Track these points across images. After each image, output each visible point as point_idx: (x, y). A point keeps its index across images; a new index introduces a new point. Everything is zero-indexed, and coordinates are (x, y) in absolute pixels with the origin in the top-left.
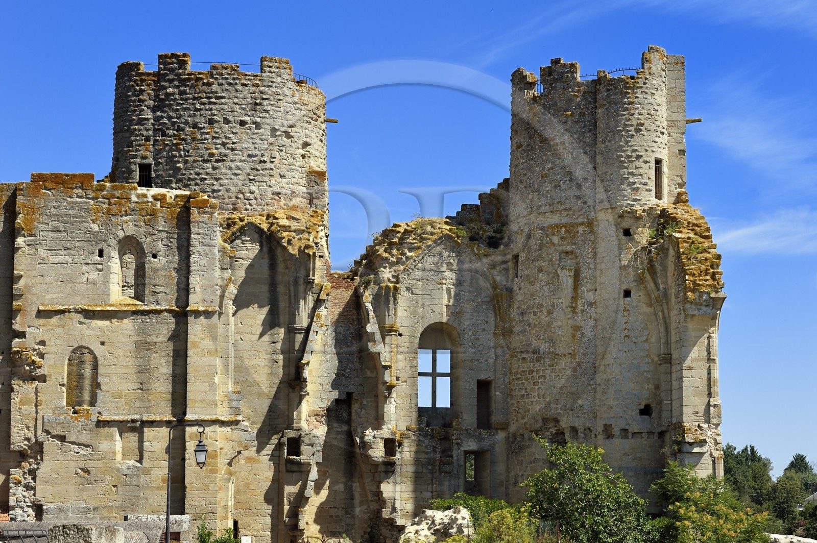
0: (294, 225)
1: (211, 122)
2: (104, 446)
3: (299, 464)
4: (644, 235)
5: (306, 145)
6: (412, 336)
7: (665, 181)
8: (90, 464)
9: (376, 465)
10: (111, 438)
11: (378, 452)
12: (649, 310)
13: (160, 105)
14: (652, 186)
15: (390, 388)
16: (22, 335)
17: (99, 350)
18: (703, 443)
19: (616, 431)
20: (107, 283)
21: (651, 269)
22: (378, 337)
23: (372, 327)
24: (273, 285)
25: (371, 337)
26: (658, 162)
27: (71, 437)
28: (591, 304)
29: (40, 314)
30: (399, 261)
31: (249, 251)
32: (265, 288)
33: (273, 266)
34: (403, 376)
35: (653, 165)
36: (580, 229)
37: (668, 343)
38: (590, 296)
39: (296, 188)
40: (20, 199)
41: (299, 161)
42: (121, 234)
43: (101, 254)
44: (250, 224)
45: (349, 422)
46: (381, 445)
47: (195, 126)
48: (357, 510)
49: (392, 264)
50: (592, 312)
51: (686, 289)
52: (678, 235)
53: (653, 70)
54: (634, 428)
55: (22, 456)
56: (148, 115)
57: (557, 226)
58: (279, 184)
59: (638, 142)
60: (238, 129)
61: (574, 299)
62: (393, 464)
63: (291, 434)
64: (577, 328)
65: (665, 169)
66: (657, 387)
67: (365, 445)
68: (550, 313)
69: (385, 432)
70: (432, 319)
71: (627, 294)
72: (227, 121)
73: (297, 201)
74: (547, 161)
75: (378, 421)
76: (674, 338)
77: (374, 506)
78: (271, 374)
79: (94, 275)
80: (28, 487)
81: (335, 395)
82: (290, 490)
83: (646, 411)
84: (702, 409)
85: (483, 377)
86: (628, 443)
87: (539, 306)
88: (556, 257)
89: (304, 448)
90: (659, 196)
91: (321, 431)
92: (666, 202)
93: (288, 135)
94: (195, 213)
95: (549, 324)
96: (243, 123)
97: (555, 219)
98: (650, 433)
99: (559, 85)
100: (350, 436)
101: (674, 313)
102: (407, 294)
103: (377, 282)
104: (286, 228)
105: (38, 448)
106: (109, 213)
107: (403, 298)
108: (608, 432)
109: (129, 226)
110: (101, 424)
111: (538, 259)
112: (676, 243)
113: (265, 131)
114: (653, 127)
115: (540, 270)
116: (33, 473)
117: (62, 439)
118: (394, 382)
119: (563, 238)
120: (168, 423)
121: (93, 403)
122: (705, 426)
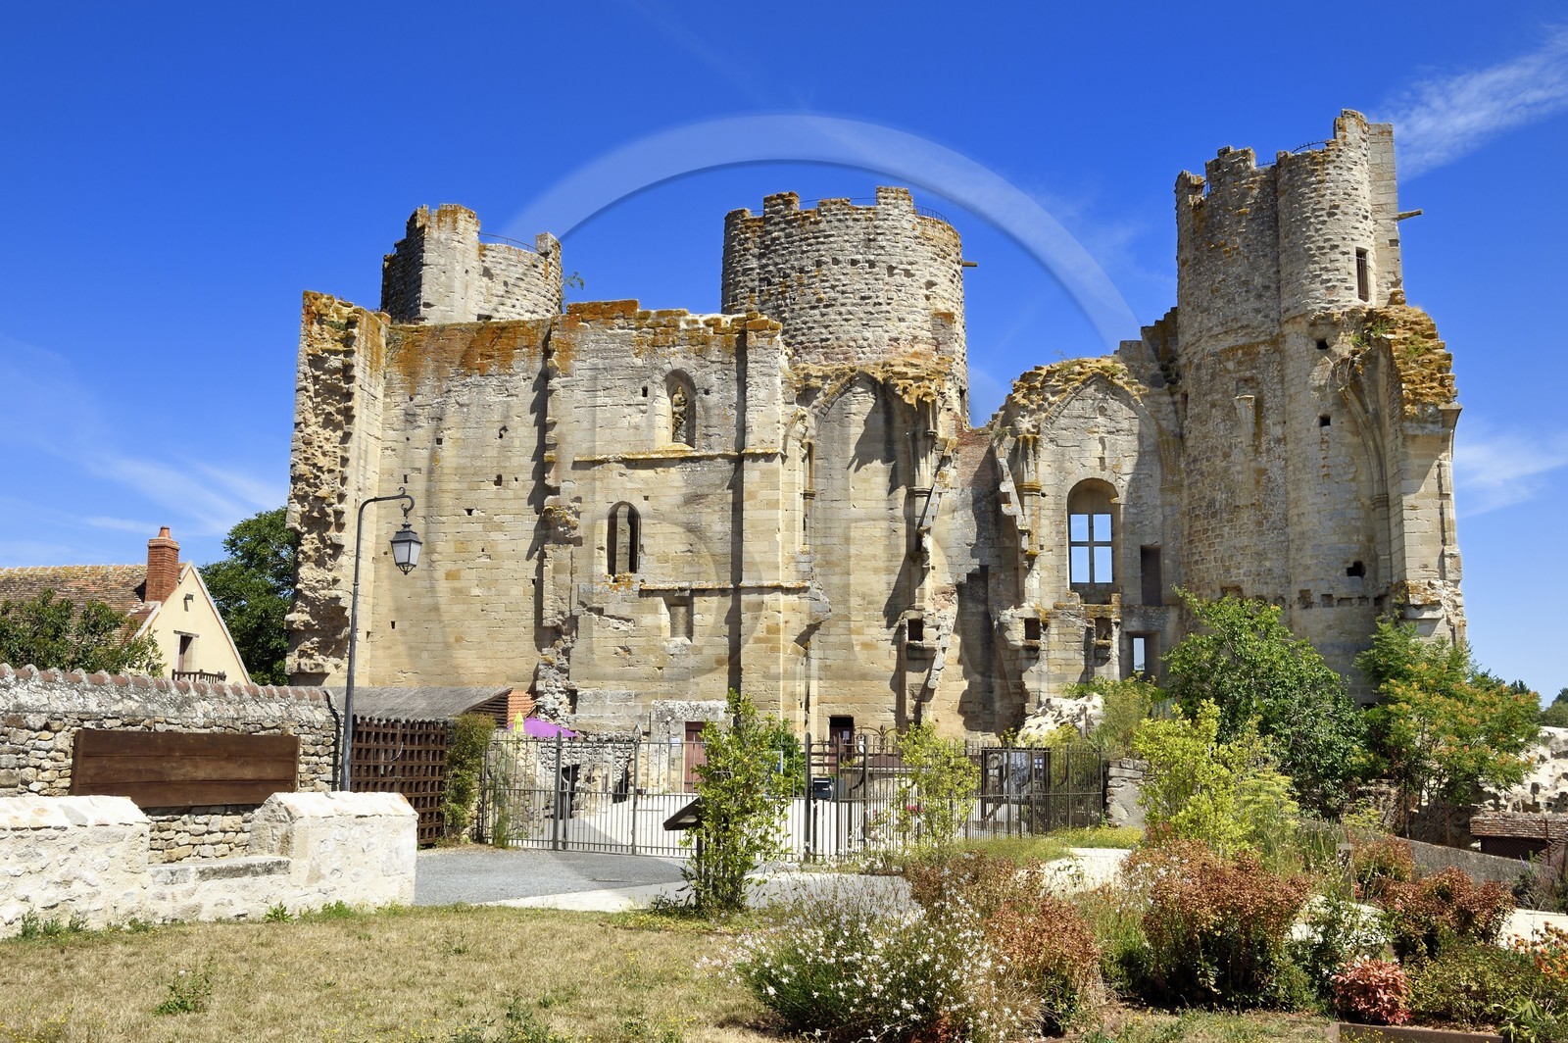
0: (911, 371)
1: (819, 264)
2: (647, 620)
3: (922, 650)
4: (1345, 345)
5: (930, 284)
6: (1057, 496)
7: (1372, 278)
8: (631, 642)
9: (1016, 650)
10: (655, 610)
11: (1017, 636)
12: (1356, 440)
13: (766, 251)
14: (1354, 282)
15: (1031, 558)
16: (555, 491)
17: (641, 507)
18: (1436, 605)
19: (1316, 598)
20: (651, 426)
21: (1356, 384)
22: (1014, 498)
23: (1007, 486)
24: (889, 442)
25: (1005, 498)
26: (1361, 254)
27: (610, 610)
28: (1278, 441)
29: (576, 465)
30: (1040, 408)
31: (862, 404)
32: (881, 446)
33: (889, 421)
34: (1048, 543)
35: (1354, 255)
36: (1262, 349)
37: (1383, 480)
38: (1277, 431)
39: (918, 332)
40: (555, 334)
41: (922, 303)
42: (668, 367)
43: (645, 393)
44: (861, 373)
45: (985, 601)
46: (1021, 626)
47: (802, 270)
48: (997, 705)
49: (1032, 412)
50: (1279, 450)
51: (1404, 401)
52: (1389, 336)
53: (1350, 138)
54: (1341, 591)
55: (557, 632)
56: (754, 263)
57: (1233, 349)
58: (895, 328)
59: (1332, 230)
60: (849, 269)
61: (1257, 436)
62: (1036, 649)
63: (913, 615)
64: (1262, 472)
65: (1371, 261)
66: (1371, 539)
67: (1003, 627)
68: (1226, 456)
69: (1027, 610)
70: (1080, 475)
71: (1325, 421)
72: (836, 262)
73: (919, 347)
74: (1218, 271)
75: (1018, 599)
76: (1390, 471)
77: (1017, 700)
78: (890, 547)
79: (637, 418)
80: (562, 670)
81: (971, 567)
82: (913, 678)
83: (1356, 570)
84: (1434, 561)
85: (1148, 542)
86: (1329, 614)
87: (1213, 449)
88: (1232, 386)
89: (927, 631)
90: (1364, 294)
91: (952, 610)
92: (1375, 302)
93: (908, 273)
94: (752, 336)
95: (1226, 470)
96: (854, 263)
97: (1229, 341)
98: (1363, 598)
99: (1228, 179)
100: (988, 617)
101: (1389, 440)
102: (1051, 447)
103: (1015, 433)
104: (903, 376)
105: (573, 621)
106: (654, 345)
107: (1047, 450)
108: (1305, 600)
109: (677, 359)
110: (645, 593)
111: (1211, 391)
112: (1388, 346)
113: (881, 270)
114: (1351, 210)
115: (1213, 405)
116: (566, 652)
117: (600, 612)
118: (1037, 550)
119: (1240, 363)
120: (723, 592)
121: (633, 568)
122: (1439, 583)
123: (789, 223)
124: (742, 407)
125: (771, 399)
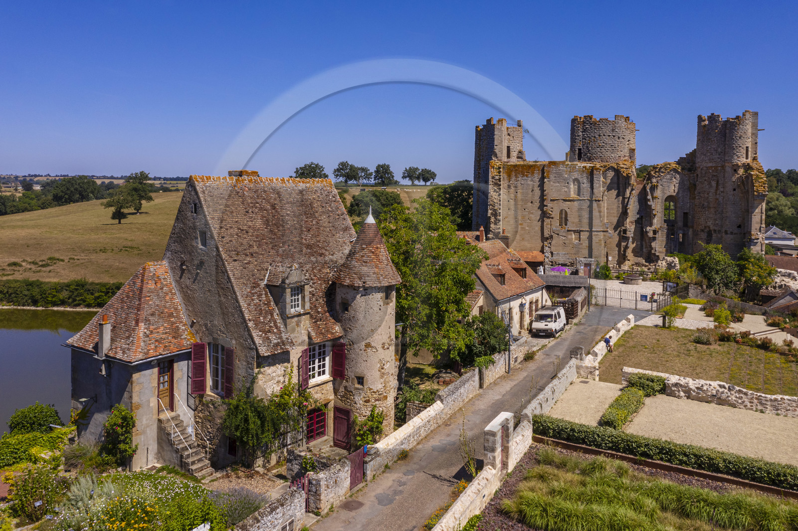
0: (625, 166)
1: (599, 136)
2: (569, 237)
3: (626, 237)
4: (741, 171)
5: (629, 141)
6: (662, 199)
7: (750, 153)
8: (566, 242)
9: (650, 238)
10: (571, 235)
11: (651, 234)
12: (742, 195)
13: (584, 131)
14: (745, 156)
15: (655, 215)
16: (547, 206)
17: (568, 211)
18: (758, 239)
19: (729, 232)
20: (570, 192)
21: (743, 182)
22: (651, 200)
23: (649, 197)
24: (618, 184)
25: (649, 200)
26: (747, 147)
27: (561, 234)
28: (722, 192)
29: (551, 200)
30: (658, 176)
31: (611, 174)
32: (616, 185)
33: (618, 179)
34: (659, 211)
35: (745, 149)
36: (719, 168)
37: (748, 206)
38: (722, 189)
39: (626, 154)
40: (545, 168)
41: (627, 146)
42: (573, 178)
43: (568, 183)
44: (611, 167)
45: (642, 224)
46: (652, 232)
47: (595, 137)
48: (644, 250)
49: (656, 177)
50: (722, 194)
51: (754, 191)
52: (752, 173)
53: (747, 118)
54: (735, 231)
55: (547, 239)
56: (581, 134)
57: (712, 167)
58: (620, 154)
60: (608, 137)
61: (716, 190)
62: (655, 238)
63: (623, 228)
64: (717, 199)
65: (750, 149)
66: (744, 219)
67: (647, 232)
68: (708, 194)
69: (653, 228)
70: (669, 194)
71: (734, 190)
72: (604, 135)
73: (626, 158)
74: (709, 146)
75: (651, 225)
76: (750, 205)
77: (649, 249)
78: (618, 211)
79: (566, 189)
80: (549, 247)
81: (638, 216)
82: (623, 244)
83: (739, 227)
84: (758, 228)
85: (685, 211)
86: (732, 236)
87: (705, 191)
88: (711, 176)
89: (627, 232)
90: (747, 158)
91: (633, 227)
92: (749, 160)
93: (623, 138)
94: (595, 171)
95: (708, 197)
96: (609, 136)
97: (710, 165)
98: (741, 233)
99: (713, 122)
100: (642, 228)
101: (750, 197)
102: (661, 187)
103: (651, 183)
104: (623, 168)
105: (551, 237)
106: (570, 172)
107: (660, 187)
108: (726, 232)
109: (576, 175)
110: (568, 231)
111: (705, 176)
112: (752, 175)
113: (616, 138)
114: (746, 137)
115: (705, 180)
116: (550, 243)
117: (558, 234)
118: (656, 213)
119: (713, 171)
120: (588, 231)
121: (566, 225)
122: (759, 233)
123: (591, 124)
124: (592, 188)
125: (600, 187)
